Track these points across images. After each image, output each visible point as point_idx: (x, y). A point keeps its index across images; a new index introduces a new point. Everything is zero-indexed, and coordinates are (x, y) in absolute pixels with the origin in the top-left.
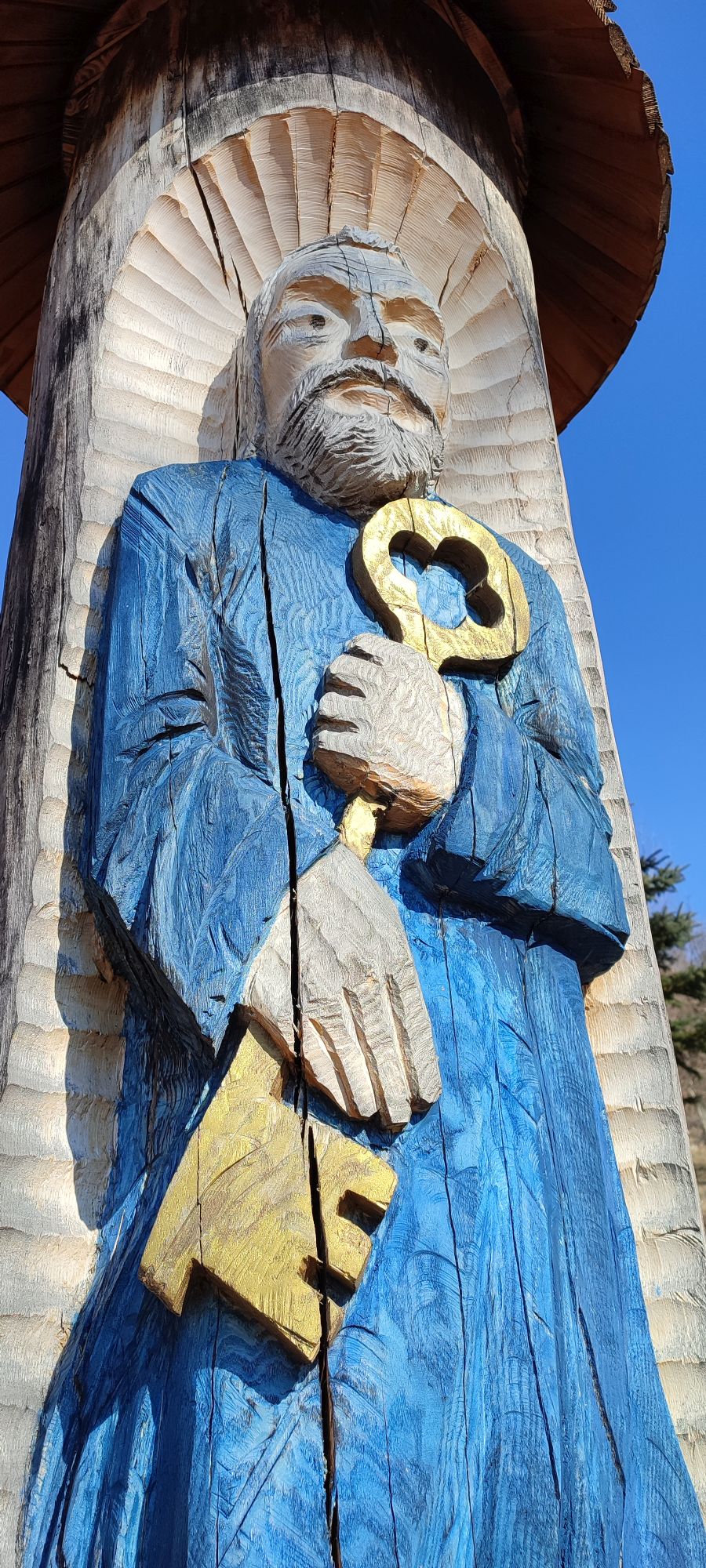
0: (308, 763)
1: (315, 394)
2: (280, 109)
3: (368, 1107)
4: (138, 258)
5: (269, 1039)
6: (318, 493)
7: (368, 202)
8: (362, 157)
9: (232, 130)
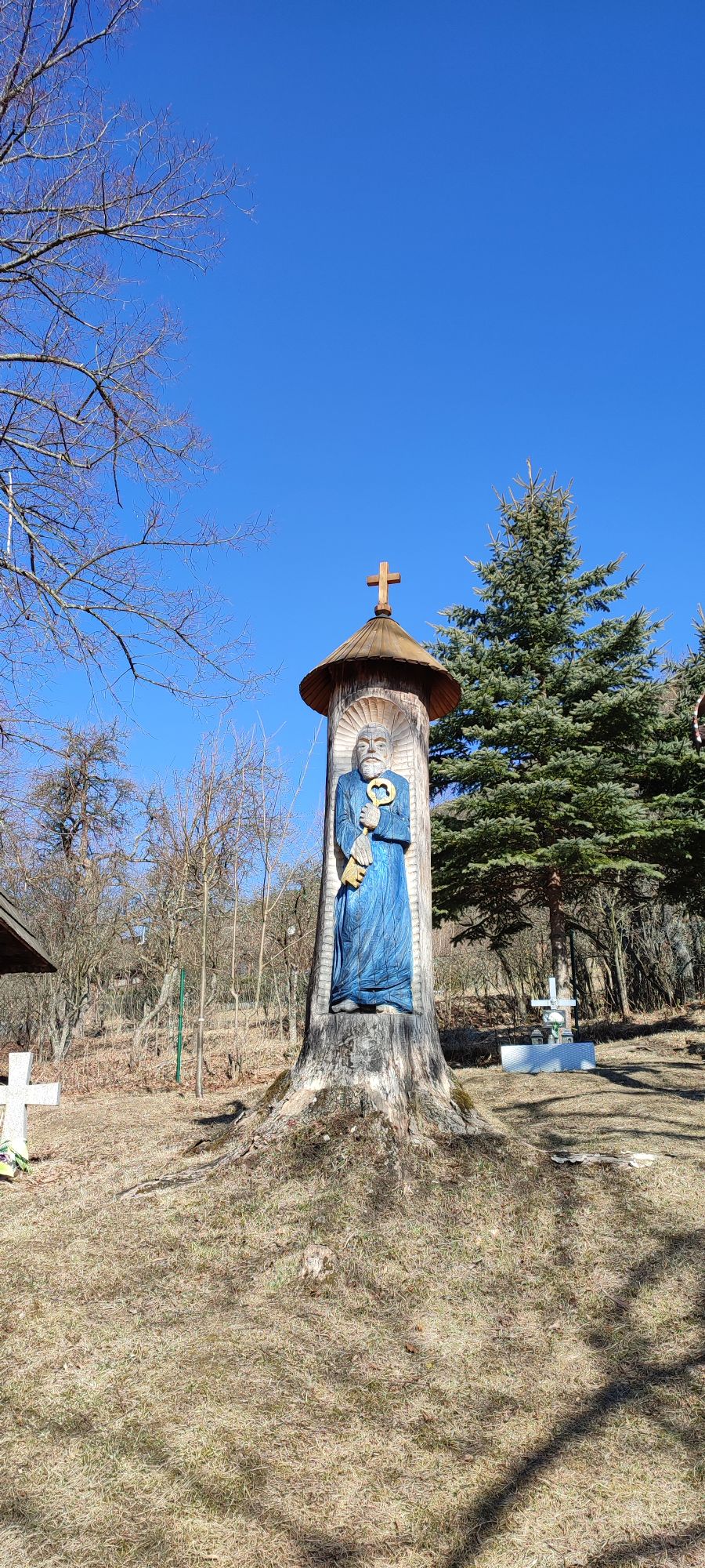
0: (360, 823)
1: (362, 761)
3: (363, 864)
4: (339, 730)
5: (353, 858)
9: (353, 703)
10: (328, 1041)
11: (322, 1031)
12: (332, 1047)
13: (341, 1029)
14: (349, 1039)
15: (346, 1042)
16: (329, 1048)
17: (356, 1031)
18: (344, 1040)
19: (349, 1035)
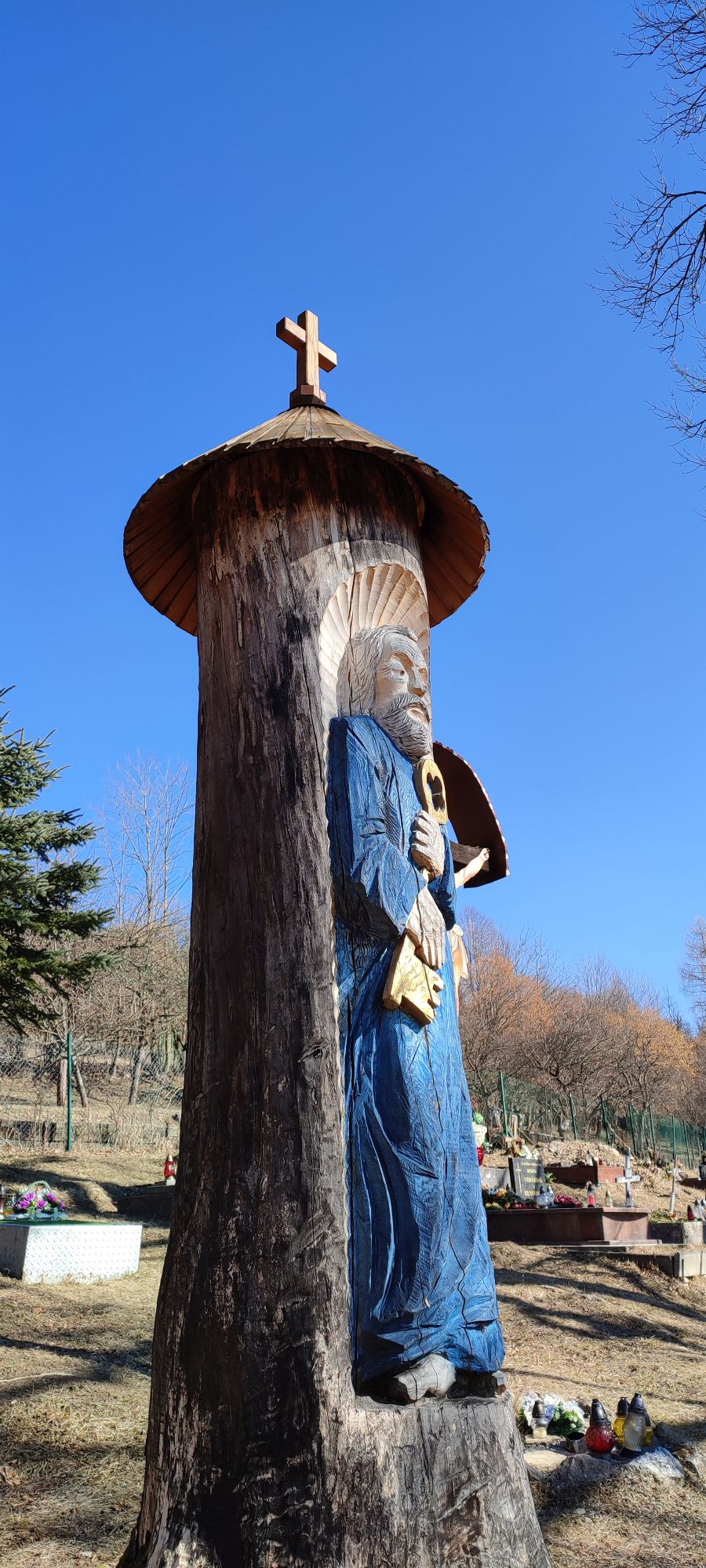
0: (410, 852)
1: (404, 708)
2: (388, 562)
3: (434, 964)
4: (331, 606)
5: (413, 939)
6: (400, 745)
7: (399, 602)
8: (404, 586)
9: (372, 564)
10: (409, 1505)
11: (385, 1469)
12: (424, 1522)
13: (439, 1457)
14: (466, 1493)
15: (459, 1504)
16: (415, 1530)
17: (478, 1460)
18: (451, 1499)
19: (464, 1476)
